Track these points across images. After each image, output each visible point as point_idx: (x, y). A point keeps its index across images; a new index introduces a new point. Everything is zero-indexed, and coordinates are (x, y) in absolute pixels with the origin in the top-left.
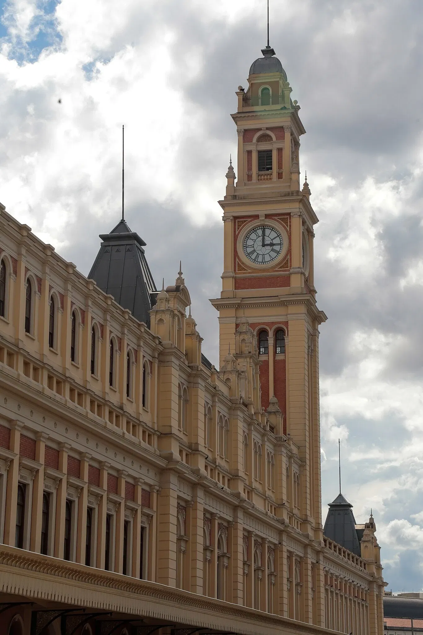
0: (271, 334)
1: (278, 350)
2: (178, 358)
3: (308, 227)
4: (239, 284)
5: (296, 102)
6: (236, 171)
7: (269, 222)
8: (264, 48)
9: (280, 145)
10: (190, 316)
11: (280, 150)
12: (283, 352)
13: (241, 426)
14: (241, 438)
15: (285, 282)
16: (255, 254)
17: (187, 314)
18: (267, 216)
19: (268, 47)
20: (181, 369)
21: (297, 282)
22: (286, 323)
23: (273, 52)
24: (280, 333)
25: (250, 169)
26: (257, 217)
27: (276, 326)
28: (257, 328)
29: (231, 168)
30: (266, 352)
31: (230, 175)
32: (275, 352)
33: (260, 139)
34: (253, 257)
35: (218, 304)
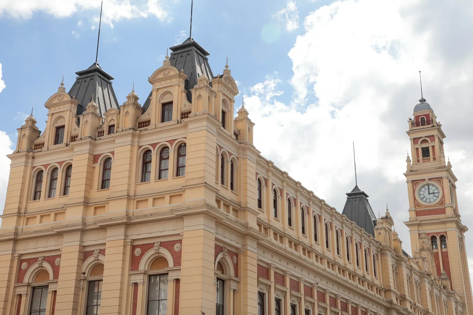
0: (438, 238)
1: (443, 246)
2: (390, 252)
3: (452, 183)
4: (418, 214)
5: (439, 123)
6: (411, 158)
7: (431, 182)
8: (420, 99)
9: (433, 144)
10: (394, 230)
11: (433, 147)
12: (446, 247)
13: (427, 286)
14: (428, 292)
15: (443, 211)
16: (425, 198)
17: (393, 229)
18: (430, 179)
19: (422, 98)
20: (393, 257)
21: (449, 212)
22: (446, 233)
23: (425, 100)
24: (443, 238)
25: (418, 157)
26: (424, 180)
27: (440, 234)
28: (430, 236)
29: (408, 157)
30: (437, 248)
31: (408, 160)
32: (441, 248)
33: (422, 142)
34: (424, 200)
35: (409, 225)
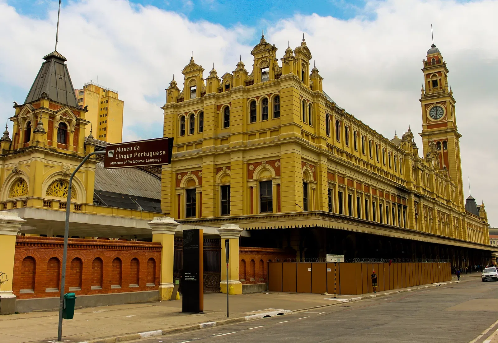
0: (441, 143)
1: (445, 148)
2: (411, 156)
3: (453, 105)
4: (429, 127)
5: (445, 62)
6: (424, 89)
7: (438, 105)
8: (432, 45)
9: (440, 78)
11: (440, 79)
12: (446, 149)
13: (434, 176)
14: (434, 180)
15: (446, 124)
16: (434, 116)
17: (413, 141)
18: (437, 103)
19: (433, 44)
20: (412, 160)
21: (450, 125)
22: (447, 139)
23: (435, 46)
24: (445, 143)
25: (429, 87)
26: (433, 103)
27: (443, 140)
28: (436, 142)
29: (423, 88)
30: (440, 149)
31: (423, 90)
32: (443, 149)
33: (432, 76)
34: (433, 117)
35: (421, 135)
